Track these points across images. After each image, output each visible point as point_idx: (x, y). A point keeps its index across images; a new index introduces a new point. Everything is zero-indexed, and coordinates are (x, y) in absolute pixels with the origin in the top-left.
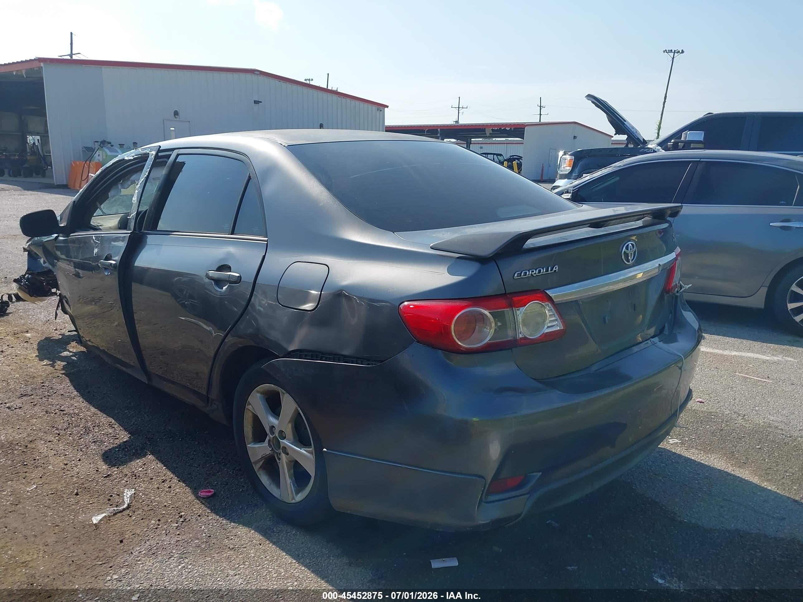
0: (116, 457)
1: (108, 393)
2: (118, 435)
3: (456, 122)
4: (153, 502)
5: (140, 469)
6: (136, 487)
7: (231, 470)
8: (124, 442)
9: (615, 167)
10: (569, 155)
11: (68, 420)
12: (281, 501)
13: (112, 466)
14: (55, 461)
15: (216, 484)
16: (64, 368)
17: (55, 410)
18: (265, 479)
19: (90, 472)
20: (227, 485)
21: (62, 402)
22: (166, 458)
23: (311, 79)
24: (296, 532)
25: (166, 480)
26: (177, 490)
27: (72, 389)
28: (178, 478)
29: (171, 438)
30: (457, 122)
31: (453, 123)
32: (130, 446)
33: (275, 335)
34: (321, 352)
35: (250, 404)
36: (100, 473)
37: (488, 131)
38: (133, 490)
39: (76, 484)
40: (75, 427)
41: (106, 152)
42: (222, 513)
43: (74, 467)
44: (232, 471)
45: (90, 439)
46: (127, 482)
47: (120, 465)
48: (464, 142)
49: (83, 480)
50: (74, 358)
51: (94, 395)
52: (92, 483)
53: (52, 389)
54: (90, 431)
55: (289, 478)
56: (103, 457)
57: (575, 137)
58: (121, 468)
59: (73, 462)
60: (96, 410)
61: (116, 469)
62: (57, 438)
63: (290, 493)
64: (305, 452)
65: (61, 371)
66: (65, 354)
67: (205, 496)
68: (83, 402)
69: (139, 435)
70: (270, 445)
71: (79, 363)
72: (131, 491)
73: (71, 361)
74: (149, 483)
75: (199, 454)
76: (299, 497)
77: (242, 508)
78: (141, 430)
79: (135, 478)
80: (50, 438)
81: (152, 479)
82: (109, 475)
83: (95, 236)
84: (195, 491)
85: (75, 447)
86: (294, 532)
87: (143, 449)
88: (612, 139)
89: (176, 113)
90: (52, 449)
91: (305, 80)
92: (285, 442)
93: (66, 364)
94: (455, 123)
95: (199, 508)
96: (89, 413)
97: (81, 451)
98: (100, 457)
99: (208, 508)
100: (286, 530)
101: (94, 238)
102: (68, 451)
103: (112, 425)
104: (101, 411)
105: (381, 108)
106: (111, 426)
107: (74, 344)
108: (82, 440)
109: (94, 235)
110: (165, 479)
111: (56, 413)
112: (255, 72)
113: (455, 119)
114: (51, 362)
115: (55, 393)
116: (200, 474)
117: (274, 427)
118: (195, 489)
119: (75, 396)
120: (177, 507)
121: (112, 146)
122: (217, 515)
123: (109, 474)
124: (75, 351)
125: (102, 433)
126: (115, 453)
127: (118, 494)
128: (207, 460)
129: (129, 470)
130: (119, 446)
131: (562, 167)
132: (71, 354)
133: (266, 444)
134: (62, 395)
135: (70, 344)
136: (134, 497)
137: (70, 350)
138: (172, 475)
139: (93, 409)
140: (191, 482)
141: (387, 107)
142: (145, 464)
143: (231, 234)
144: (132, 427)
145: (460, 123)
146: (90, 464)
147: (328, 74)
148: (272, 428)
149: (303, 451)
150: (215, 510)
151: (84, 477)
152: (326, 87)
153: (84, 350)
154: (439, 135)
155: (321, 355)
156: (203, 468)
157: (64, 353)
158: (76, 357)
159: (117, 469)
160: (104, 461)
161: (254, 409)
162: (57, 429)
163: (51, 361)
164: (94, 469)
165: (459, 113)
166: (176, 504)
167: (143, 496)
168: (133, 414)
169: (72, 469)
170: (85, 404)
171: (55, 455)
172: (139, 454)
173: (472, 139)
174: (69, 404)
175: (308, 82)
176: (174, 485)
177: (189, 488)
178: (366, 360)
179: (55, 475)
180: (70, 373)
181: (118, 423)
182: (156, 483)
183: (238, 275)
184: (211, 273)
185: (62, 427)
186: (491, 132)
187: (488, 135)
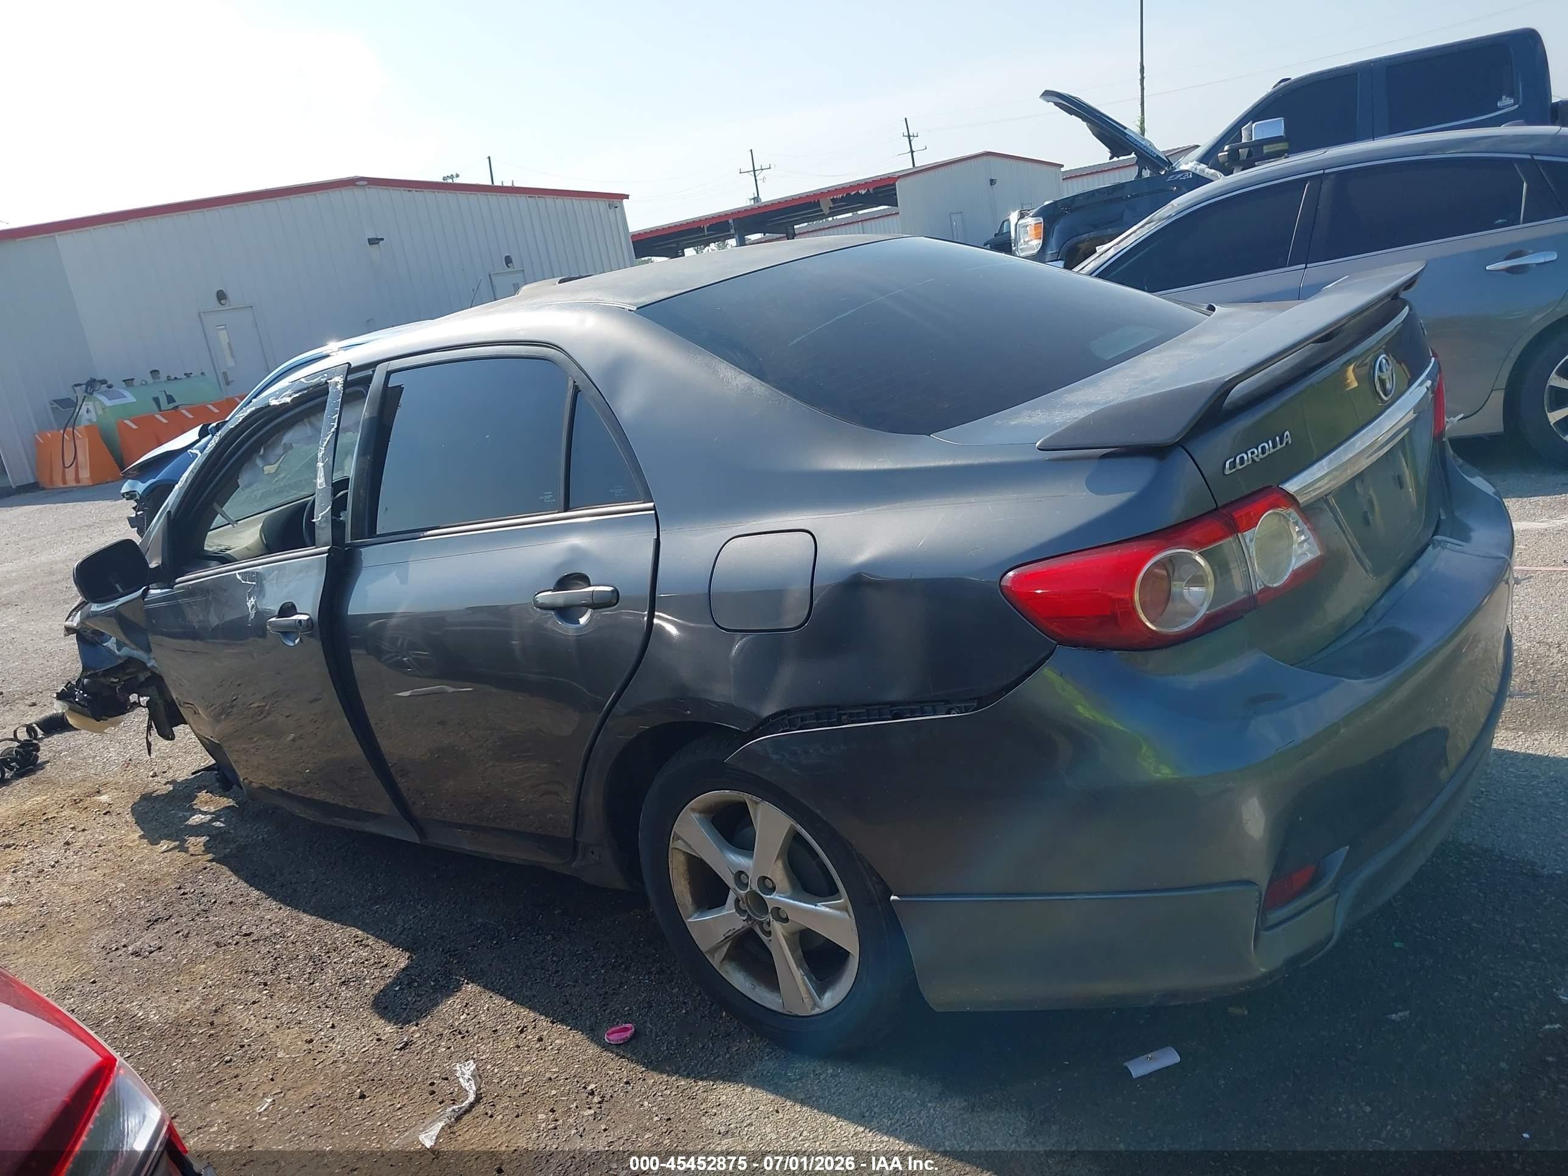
0: (402, 1004)
1: (320, 878)
2: (383, 960)
3: (754, 199)
4: (521, 1077)
5: (462, 1017)
6: (473, 1054)
7: (644, 976)
8: (404, 969)
9: (1160, 220)
10: (1033, 217)
11: (269, 952)
12: (788, 1015)
13: (405, 1024)
14: (284, 1041)
15: (629, 1010)
16: (208, 848)
17: (233, 936)
18: (739, 980)
19: (365, 1046)
20: (652, 1006)
21: (238, 918)
22: (503, 983)
23: (455, 175)
24: (834, 1070)
25: (526, 1027)
26: (558, 1041)
27: (245, 888)
28: (546, 1016)
29: (492, 939)
30: (756, 199)
31: (749, 204)
32: (420, 975)
33: (723, 692)
34: (835, 707)
35: (679, 838)
36: (386, 1044)
37: (826, 205)
38: (471, 1062)
39: (349, 1076)
40: (291, 960)
41: (101, 403)
42: (669, 1066)
43: (327, 1042)
44: (647, 977)
45: (331, 979)
46: (449, 1048)
47: (418, 1018)
48: (782, 235)
49: (359, 1065)
50: (218, 824)
51: (295, 890)
52: (380, 1066)
53: (204, 896)
54: (323, 963)
55: (797, 967)
56: (377, 1008)
57: (992, 182)
58: (423, 1023)
59: (323, 1033)
60: (313, 917)
61: (415, 1028)
62: (265, 992)
63: (806, 996)
64: (827, 909)
65: (205, 856)
66: (197, 820)
67: (621, 1040)
68: (280, 908)
69: (426, 950)
70: (739, 909)
71: (232, 831)
72: (468, 1065)
73: (214, 832)
74: (494, 1040)
75: (565, 959)
76: (830, 999)
77: (704, 1046)
78: (426, 938)
79: (463, 1038)
80: (251, 995)
81: (496, 1030)
82: (406, 1044)
83: (239, 574)
84: (594, 1034)
85: (309, 1001)
86: (830, 1071)
87: (447, 975)
88: (1063, 169)
89: (221, 296)
90: (266, 1018)
91: (444, 179)
92: (775, 899)
93: (208, 838)
94: (752, 201)
95: (619, 1068)
96: (303, 928)
97: (327, 1007)
98: (371, 1011)
99: (637, 1062)
100: (814, 1071)
101: (239, 577)
102: (300, 1012)
103: (362, 941)
104: (324, 918)
105: (616, 202)
106: (359, 943)
107: (203, 795)
108: (318, 984)
109: (237, 572)
110: (522, 1025)
111: (237, 943)
112: (357, 183)
113: (752, 193)
114: (177, 843)
115: (215, 902)
116: (586, 998)
117: (741, 872)
118: (592, 1030)
119: (258, 899)
120: (575, 1076)
121: (110, 387)
122: (662, 1072)
123: (405, 1039)
124: (212, 809)
125: (351, 961)
126: (395, 996)
127: (444, 1076)
128: (587, 966)
129: (441, 1024)
130: (397, 981)
131: (1022, 241)
132: (209, 817)
133: (729, 909)
134: (231, 903)
135: (197, 797)
136: (477, 1076)
137: (202, 809)
138: (532, 1014)
139: (306, 918)
140: (577, 1017)
141: (627, 197)
142: (467, 1004)
143: (565, 511)
144: (403, 936)
145: (763, 201)
146: (358, 1029)
147: (489, 158)
148: (739, 875)
149: (821, 908)
150: (654, 1064)
151: (359, 1058)
152: (490, 184)
153: (231, 804)
154: (732, 231)
155: (838, 710)
156: (587, 985)
157: (194, 817)
158: (221, 822)
159: (417, 1028)
160: (382, 1017)
161: (690, 846)
162: (257, 974)
163: (175, 841)
164: (371, 1039)
165: (756, 180)
166: (568, 1071)
167: (496, 1071)
168: (391, 909)
169: (326, 1047)
170: (285, 912)
171: (278, 1027)
172: (448, 988)
173: (796, 227)
174: (255, 918)
175: (450, 181)
176: (546, 1033)
177: (580, 1032)
178: (943, 703)
179: (298, 1067)
180: (225, 857)
181: (373, 935)
182: (508, 1038)
183: (609, 589)
184: (545, 597)
185: (264, 968)
186: (832, 206)
187: (826, 211)
